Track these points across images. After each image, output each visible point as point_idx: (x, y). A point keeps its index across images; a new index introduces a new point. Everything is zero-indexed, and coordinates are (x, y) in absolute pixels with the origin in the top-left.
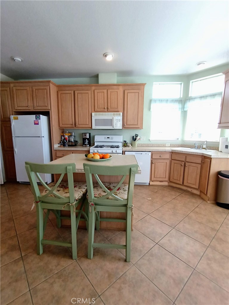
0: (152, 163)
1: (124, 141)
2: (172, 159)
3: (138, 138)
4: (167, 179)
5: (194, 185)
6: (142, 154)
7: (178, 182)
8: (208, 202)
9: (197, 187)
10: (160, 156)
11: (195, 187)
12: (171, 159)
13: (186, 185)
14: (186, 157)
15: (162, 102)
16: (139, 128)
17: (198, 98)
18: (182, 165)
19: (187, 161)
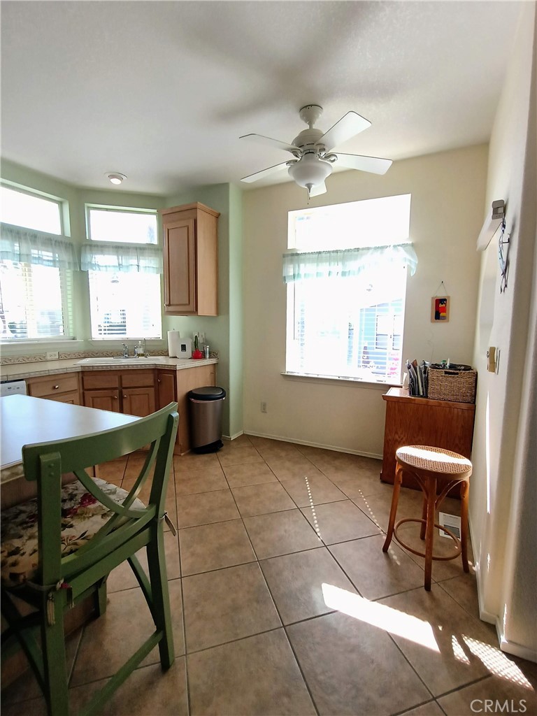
2: (85, 388)
8: (182, 454)
10: (54, 388)
12: (81, 391)
14: (121, 378)
15: (20, 238)
18: (114, 398)
19: (123, 386)
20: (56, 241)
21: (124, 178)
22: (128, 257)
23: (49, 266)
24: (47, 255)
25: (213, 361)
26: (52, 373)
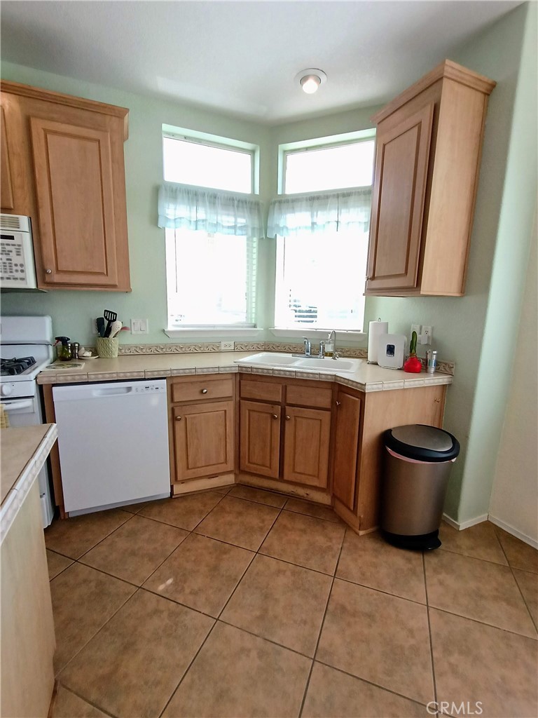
0: (173, 419)
1: (58, 339)
2: (242, 396)
3: (118, 325)
4: (231, 466)
5: (314, 476)
6: (129, 389)
7: (265, 471)
8: (361, 533)
9: (324, 485)
10: (202, 392)
11: (318, 486)
12: (238, 399)
13: (290, 479)
14: (285, 389)
15: (197, 201)
16: (114, 286)
17: (304, 202)
18: (274, 418)
19: (288, 402)
20: (239, 201)
21: (323, 78)
22: (325, 212)
23: (229, 234)
24: (227, 219)
25: (443, 380)
26: (199, 372)
